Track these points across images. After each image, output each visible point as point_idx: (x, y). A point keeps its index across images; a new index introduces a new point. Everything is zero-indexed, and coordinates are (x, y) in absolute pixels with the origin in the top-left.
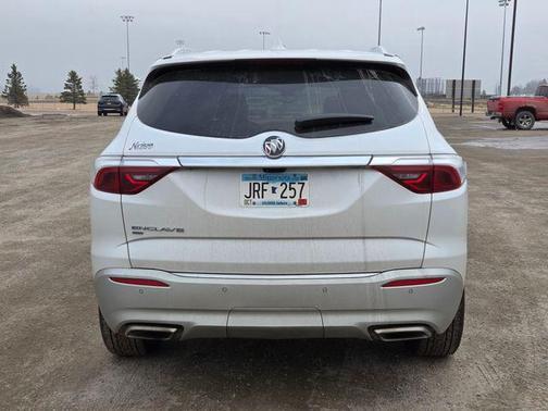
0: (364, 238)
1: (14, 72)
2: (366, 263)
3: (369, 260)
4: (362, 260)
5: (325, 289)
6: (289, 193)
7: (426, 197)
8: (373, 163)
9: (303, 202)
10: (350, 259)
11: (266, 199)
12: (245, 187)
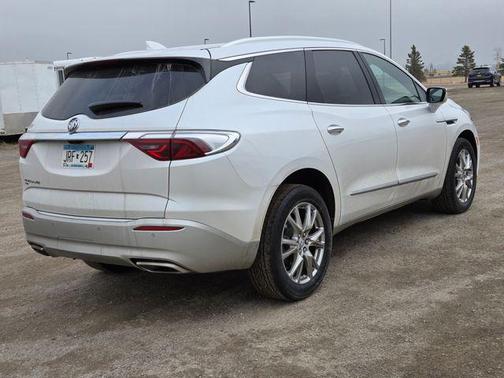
0: (125, 193)
1: (414, 52)
2: (125, 212)
3: (127, 209)
4: (122, 209)
5: (99, 228)
6: (84, 159)
7: (166, 164)
8: (126, 137)
9: (90, 165)
10: (115, 208)
11: (73, 163)
12: (64, 154)
